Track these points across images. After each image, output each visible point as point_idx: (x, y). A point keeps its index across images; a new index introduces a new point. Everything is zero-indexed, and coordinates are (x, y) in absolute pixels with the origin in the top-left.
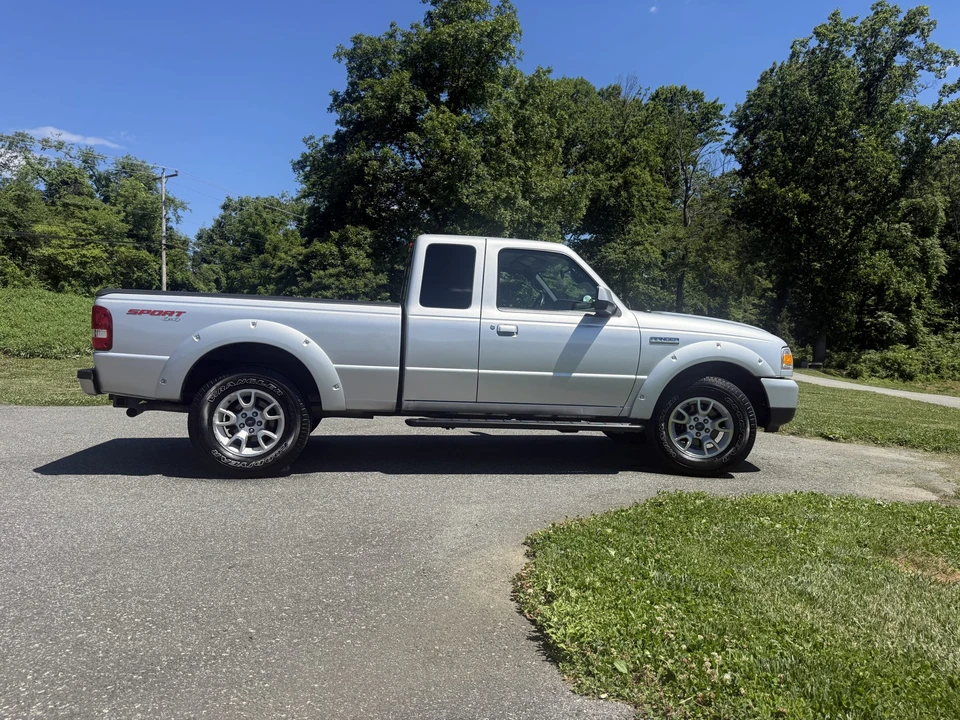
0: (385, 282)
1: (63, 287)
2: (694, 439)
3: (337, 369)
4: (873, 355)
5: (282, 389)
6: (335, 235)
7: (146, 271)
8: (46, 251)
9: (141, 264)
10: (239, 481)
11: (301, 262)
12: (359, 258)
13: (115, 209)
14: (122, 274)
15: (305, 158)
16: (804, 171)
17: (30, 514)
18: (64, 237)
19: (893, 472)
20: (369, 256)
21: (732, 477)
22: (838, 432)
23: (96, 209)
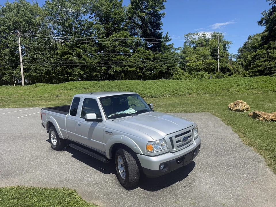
1: (192, 73)
3: (60, 129)
6: (266, 46)
7: (213, 66)
8: (188, 64)
9: (212, 64)
11: (252, 58)
14: (207, 67)
15: (262, 19)
18: (193, 60)
23: (202, 50)
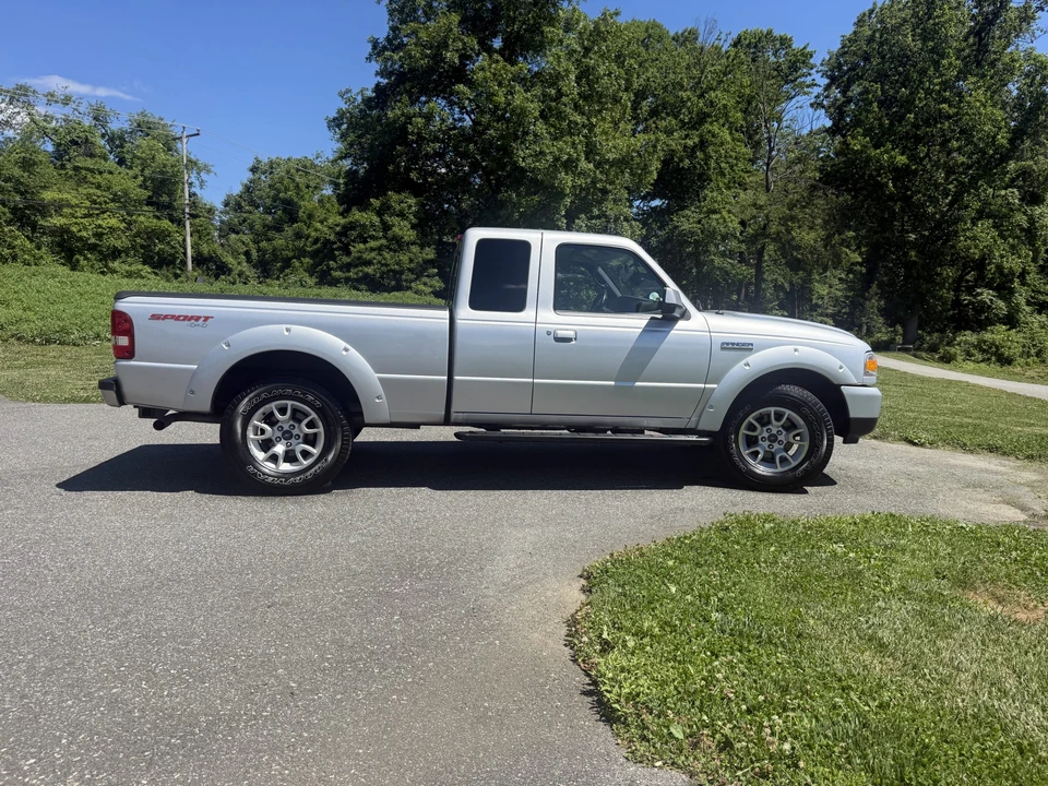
0: (432, 256)
1: (78, 261)
2: (766, 452)
3: (380, 379)
4: (969, 337)
5: (321, 400)
6: (376, 203)
7: (168, 243)
8: (57, 221)
9: (162, 236)
10: (277, 499)
11: (338, 234)
12: (404, 229)
13: (131, 173)
14: (142, 247)
15: (342, 114)
16: (902, 129)
17: (55, 541)
18: (77, 206)
19: (981, 486)
20: (413, 227)
21: (806, 492)
22: (924, 436)
23: (111, 173)
